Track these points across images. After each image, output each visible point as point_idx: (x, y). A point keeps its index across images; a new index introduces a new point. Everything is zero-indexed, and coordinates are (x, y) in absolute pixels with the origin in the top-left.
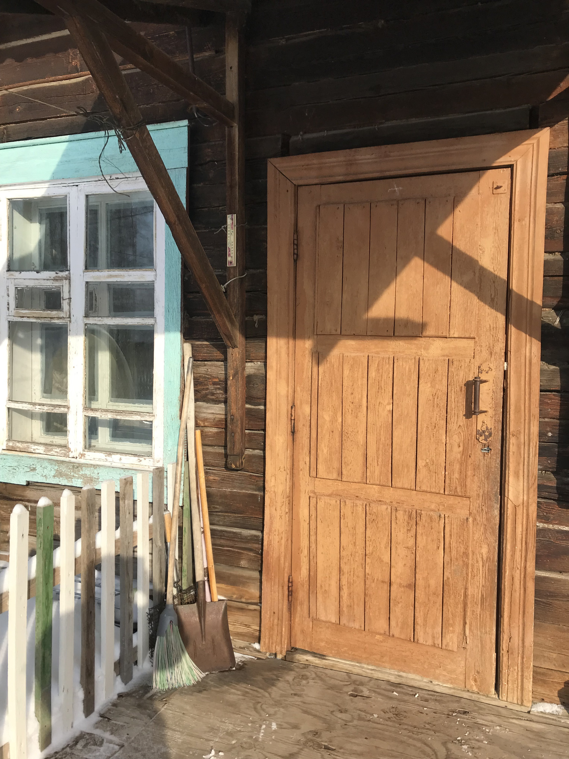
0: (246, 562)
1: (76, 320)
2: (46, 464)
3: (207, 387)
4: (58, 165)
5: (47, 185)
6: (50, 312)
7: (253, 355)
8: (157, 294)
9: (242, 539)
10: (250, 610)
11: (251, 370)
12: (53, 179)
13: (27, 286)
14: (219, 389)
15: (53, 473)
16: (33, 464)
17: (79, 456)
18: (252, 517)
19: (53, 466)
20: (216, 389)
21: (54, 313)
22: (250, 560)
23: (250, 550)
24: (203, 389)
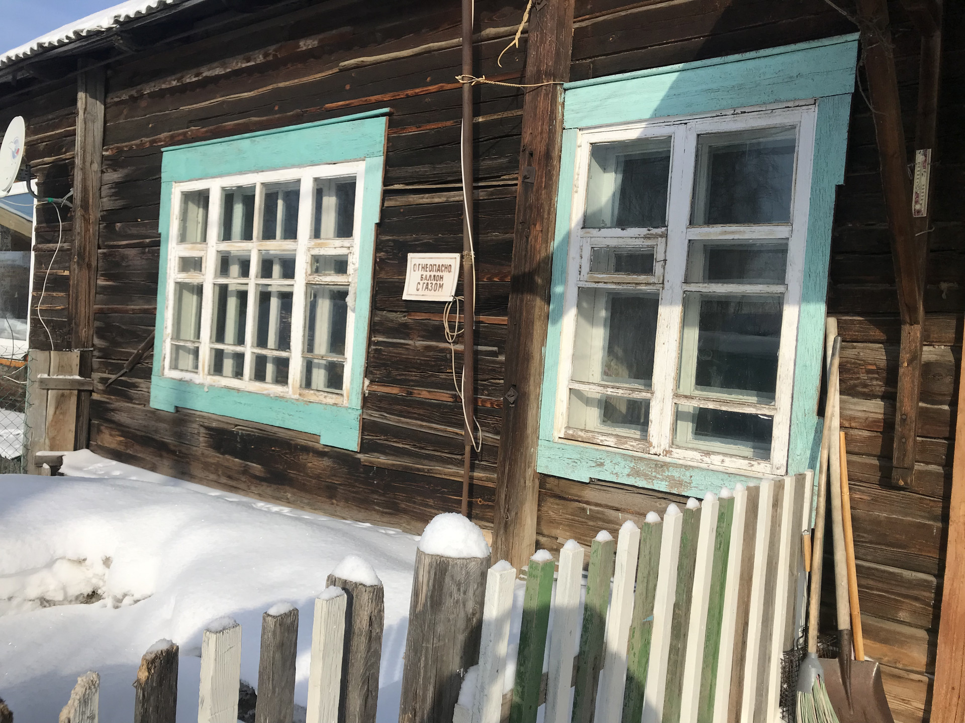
0: (907, 614)
1: (671, 287)
2: (619, 459)
3: (858, 376)
4: (662, 100)
5: (643, 125)
6: (636, 276)
7: (935, 336)
8: (791, 255)
9: (903, 582)
10: (912, 680)
11: (930, 356)
12: (654, 116)
13: (608, 246)
14: (877, 379)
15: (627, 471)
16: (601, 458)
17: (663, 453)
18: (922, 555)
19: (627, 462)
20: (872, 379)
21: (642, 278)
22: (914, 612)
23: (916, 599)
24: (851, 379)
